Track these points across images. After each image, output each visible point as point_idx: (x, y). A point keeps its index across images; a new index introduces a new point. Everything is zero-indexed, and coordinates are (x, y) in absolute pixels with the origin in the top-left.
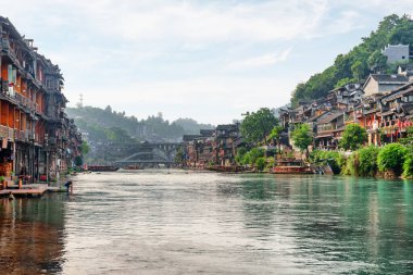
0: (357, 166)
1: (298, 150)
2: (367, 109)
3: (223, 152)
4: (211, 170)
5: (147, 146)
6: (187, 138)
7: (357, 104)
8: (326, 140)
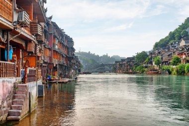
0: (177, 71)
1: (156, 66)
2: (181, 51)
3: (129, 67)
4: (125, 73)
5: (103, 65)
6: (116, 62)
7: (177, 49)
8: (166, 62)
